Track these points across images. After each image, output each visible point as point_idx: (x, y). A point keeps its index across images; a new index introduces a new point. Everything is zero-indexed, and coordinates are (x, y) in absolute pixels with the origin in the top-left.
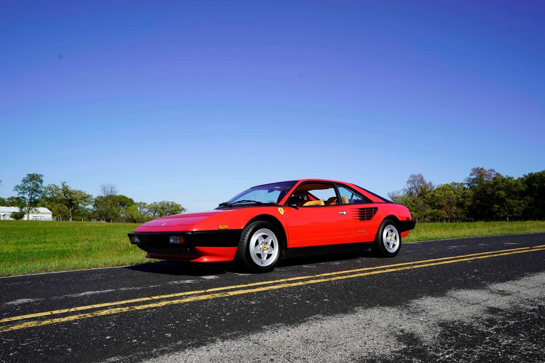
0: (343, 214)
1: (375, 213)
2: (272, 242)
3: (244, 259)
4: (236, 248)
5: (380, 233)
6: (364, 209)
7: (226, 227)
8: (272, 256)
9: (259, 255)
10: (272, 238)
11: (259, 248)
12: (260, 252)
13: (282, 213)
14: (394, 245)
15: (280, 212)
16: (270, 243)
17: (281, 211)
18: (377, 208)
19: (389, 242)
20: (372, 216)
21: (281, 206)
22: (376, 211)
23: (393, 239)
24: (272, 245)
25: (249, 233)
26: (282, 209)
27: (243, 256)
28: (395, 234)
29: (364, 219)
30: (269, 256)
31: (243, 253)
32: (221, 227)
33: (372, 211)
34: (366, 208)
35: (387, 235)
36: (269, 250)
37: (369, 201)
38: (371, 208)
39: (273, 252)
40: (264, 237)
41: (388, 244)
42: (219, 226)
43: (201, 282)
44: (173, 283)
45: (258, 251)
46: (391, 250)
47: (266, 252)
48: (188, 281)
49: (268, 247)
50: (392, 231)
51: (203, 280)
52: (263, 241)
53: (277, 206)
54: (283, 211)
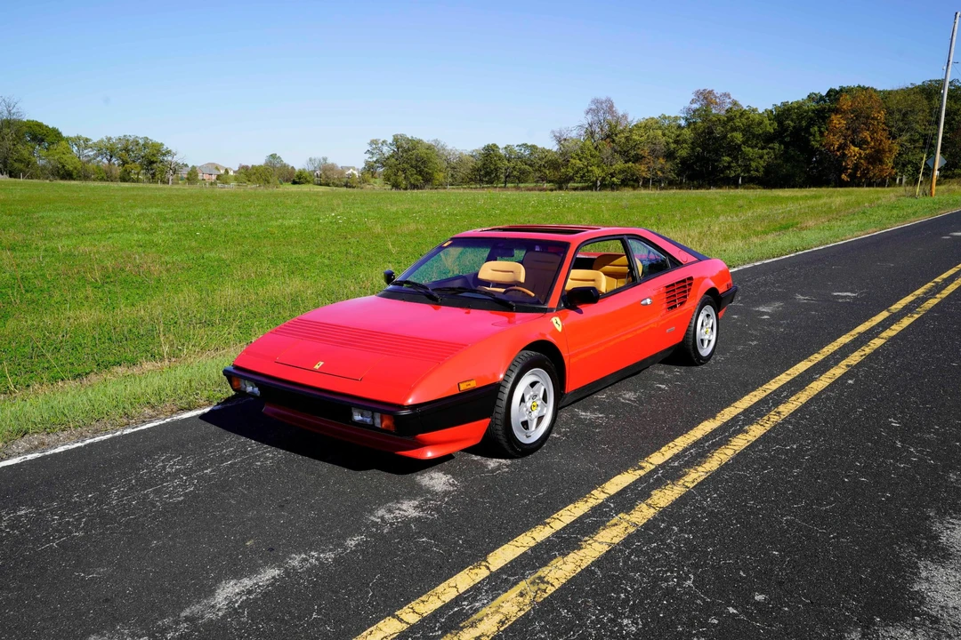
0: (646, 304)
1: (689, 290)
2: (545, 391)
3: (501, 438)
4: (488, 420)
5: (693, 325)
6: (673, 285)
7: (473, 384)
8: (544, 419)
9: (525, 424)
10: (546, 384)
11: (525, 409)
12: (526, 418)
13: (559, 329)
14: (709, 341)
15: (557, 326)
16: (541, 396)
17: (557, 323)
18: (691, 278)
19: (703, 337)
20: (685, 297)
21: (551, 310)
22: (690, 284)
23: (710, 330)
24: (545, 399)
25: (509, 385)
26: (557, 319)
27: (500, 433)
28: (711, 321)
29: (675, 306)
30: (540, 419)
31: (499, 428)
32: (463, 387)
33: (685, 287)
34: (677, 283)
35: (702, 325)
36: (539, 408)
37: (676, 264)
38: (684, 281)
39: (545, 412)
40: (533, 385)
41: (702, 341)
42: (461, 385)
43: (437, 509)
44: (382, 518)
45: (524, 416)
46: (705, 351)
47: (535, 414)
48: (409, 509)
49: (539, 403)
50: (708, 316)
51: (432, 496)
52: (532, 393)
53: (545, 311)
54: (559, 322)
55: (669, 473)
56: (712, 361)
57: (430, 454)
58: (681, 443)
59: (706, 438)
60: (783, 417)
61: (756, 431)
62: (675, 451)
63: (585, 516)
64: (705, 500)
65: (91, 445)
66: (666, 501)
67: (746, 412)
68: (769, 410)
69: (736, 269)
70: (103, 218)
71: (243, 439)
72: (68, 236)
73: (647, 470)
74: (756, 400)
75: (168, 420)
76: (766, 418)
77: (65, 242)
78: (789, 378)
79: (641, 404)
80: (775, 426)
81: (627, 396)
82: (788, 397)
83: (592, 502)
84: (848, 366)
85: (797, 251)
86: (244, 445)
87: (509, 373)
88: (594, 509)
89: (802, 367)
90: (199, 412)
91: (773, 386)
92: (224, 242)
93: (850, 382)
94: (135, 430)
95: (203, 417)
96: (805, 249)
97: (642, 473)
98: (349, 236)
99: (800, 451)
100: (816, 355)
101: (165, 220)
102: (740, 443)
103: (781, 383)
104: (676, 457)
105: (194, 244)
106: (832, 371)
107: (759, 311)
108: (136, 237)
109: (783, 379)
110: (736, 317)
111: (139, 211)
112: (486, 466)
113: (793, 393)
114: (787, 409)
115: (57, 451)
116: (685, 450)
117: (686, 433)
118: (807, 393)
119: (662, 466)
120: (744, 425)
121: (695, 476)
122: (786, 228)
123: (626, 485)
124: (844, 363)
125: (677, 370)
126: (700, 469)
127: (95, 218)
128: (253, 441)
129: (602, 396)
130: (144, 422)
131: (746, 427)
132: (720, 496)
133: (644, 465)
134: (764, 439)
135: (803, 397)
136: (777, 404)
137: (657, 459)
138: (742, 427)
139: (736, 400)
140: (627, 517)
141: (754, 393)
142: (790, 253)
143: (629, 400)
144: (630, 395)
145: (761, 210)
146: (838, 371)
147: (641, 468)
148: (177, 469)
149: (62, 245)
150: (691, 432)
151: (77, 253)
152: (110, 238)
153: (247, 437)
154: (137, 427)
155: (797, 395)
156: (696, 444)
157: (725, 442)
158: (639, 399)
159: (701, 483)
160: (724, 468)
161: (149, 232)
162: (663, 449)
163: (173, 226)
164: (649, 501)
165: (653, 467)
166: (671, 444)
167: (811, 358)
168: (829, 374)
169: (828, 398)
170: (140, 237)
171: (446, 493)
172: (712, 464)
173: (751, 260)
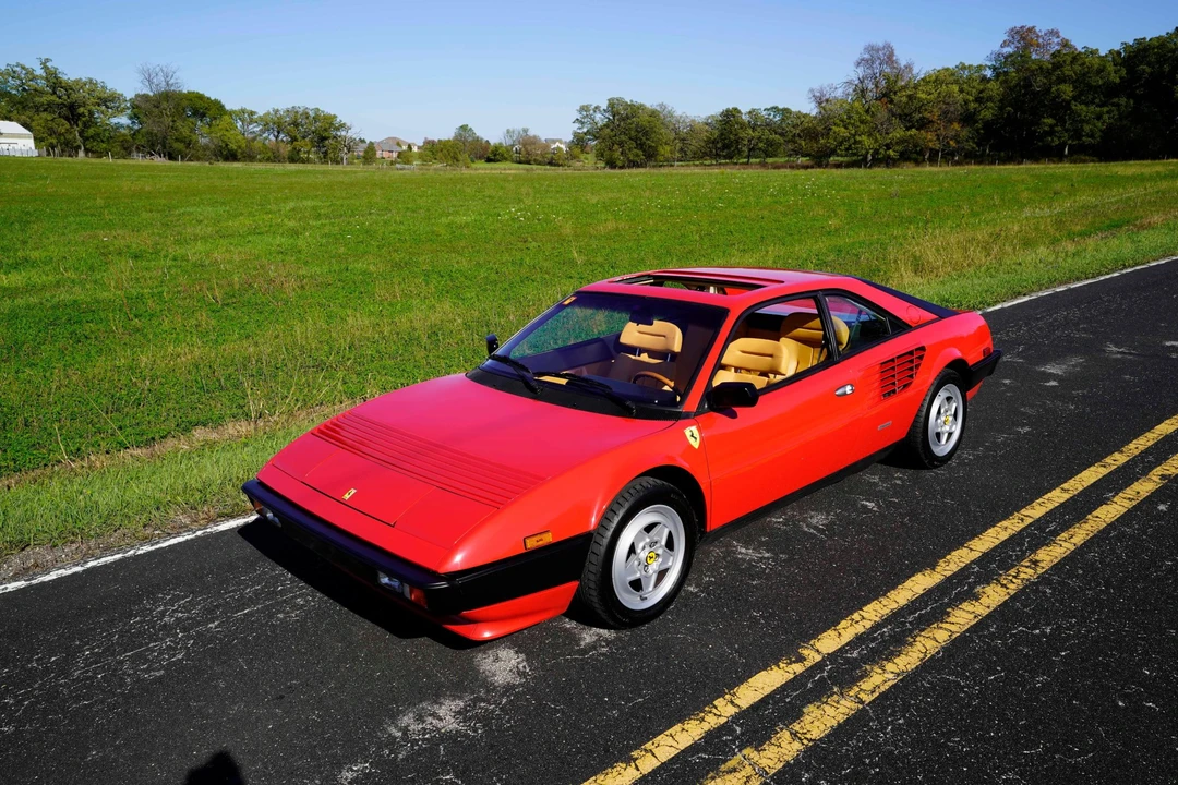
0: (845, 394)
1: (918, 365)
2: (670, 535)
3: (597, 606)
4: (575, 584)
5: (924, 413)
6: (893, 360)
7: (548, 538)
8: (668, 574)
9: (637, 585)
10: (672, 524)
11: (636, 563)
12: (638, 576)
13: (696, 444)
14: (950, 434)
15: (692, 441)
16: (664, 542)
17: (692, 435)
18: (922, 349)
19: (939, 430)
20: (911, 376)
21: (687, 416)
22: (921, 358)
23: (951, 418)
24: (670, 545)
25: (608, 533)
26: (694, 429)
27: (594, 599)
28: (954, 405)
29: (894, 392)
30: (662, 574)
31: (593, 593)
32: (532, 544)
33: (912, 361)
34: (898, 357)
35: (939, 412)
36: (660, 560)
37: (900, 327)
38: (911, 353)
39: (670, 564)
40: (649, 528)
41: (938, 435)
42: (527, 541)
43: (485, 719)
44: (405, 730)
45: (635, 573)
46: (943, 448)
47: (654, 567)
48: (447, 716)
49: (660, 551)
50: (949, 399)
51: (488, 692)
52: (648, 540)
53: (678, 416)
54: (696, 434)
55: (842, 671)
56: (954, 462)
57: (487, 635)
58: (874, 612)
59: (912, 606)
60: (1040, 571)
61: (993, 596)
62: (860, 629)
63: (693, 749)
64: (883, 730)
65: (93, 568)
66: (822, 727)
67: (986, 557)
68: (1020, 558)
69: (1026, 299)
70: (250, 214)
71: (279, 570)
72: (204, 238)
73: (808, 664)
74: (1004, 536)
75: (199, 533)
76: (1013, 572)
77: (200, 246)
78: (1066, 496)
79: (830, 537)
80: (1025, 587)
81: (814, 521)
82: (1055, 533)
83: (711, 722)
84: (1163, 477)
85: (1125, 267)
86: (276, 579)
87: (610, 515)
88: (710, 736)
89: (1090, 476)
90: (240, 522)
91: (1036, 511)
92: (378, 247)
93: (1162, 507)
94: (153, 548)
95: (244, 531)
96: (1137, 264)
97: (798, 668)
98: (530, 239)
99: (1055, 641)
100: (1117, 455)
101: (318, 217)
102: (963, 617)
103: (1051, 506)
104: (859, 640)
105: (342, 250)
106: (1136, 486)
107: (1044, 373)
108: (278, 240)
109: (1057, 497)
110: (1007, 381)
111: (292, 204)
112: (577, 641)
113: (1065, 526)
114: (1048, 556)
115: (47, 578)
116: (877, 627)
117: (884, 595)
118: (1087, 526)
119: (832, 657)
120: (976, 583)
121: (880, 679)
122: (1118, 226)
123: (768, 690)
124: (1158, 471)
125: (899, 476)
126: (890, 666)
127: (242, 214)
128: (290, 575)
129: (777, 520)
130: (169, 534)
131: (979, 589)
132: (909, 723)
133: (805, 652)
134: (1002, 613)
135: (1080, 534)
136: (1034, 548)
137: (829, 642)
138: (972, 587)
139: (974, 534)
140: (754, 755)
141: (1004, 523)
142: (1113, 271)
143: (816, 528)
144: (819, 519)
145: (1085, 198)
146: (1144, 487)
147: (801, 659)
148: (177, 618)
149: (195, 251)
150: (892, 594)
151: (207, 263)
152: (249, 241)
153: (285, 567)
154: (158, 543)
155: (1072, 531)
156: (896, 616)
157: (939, 615)
158: (829, 526)
159: (884, 696)
160: (928, 665)
161: (295, 233)
162: (843, 623)
163: (325, 225)
164: (796, 727)
165: (818, 658)
166: (856, 616)
167: (1108, 460)
168: (1129, 492)
169: (1121, 537)
170: (283, 240)
171: (509, 688)
172: (908, 660)
173: (1052, 282)
